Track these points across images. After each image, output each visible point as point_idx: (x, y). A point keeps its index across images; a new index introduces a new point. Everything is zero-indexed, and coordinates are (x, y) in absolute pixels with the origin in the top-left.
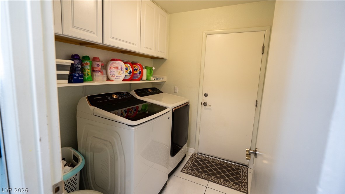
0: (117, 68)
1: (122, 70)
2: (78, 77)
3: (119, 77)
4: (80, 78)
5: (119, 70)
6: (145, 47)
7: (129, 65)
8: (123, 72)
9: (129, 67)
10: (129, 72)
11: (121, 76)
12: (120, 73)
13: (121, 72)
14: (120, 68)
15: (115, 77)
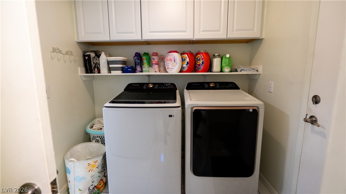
0: (171, 60)
1: (175, 62)
2: (127, 69)
3: (173, 68)
4: (128, 70)
5: (173, 62)
6: (203, 31)
7: (186, 55)
8: (176, 64)
9: (186, 57)
10: (186, 63)
11: (174, 67)
12: (174, 65)
13: (174, 63)
14: (173, 60)
15: (170, 69)
